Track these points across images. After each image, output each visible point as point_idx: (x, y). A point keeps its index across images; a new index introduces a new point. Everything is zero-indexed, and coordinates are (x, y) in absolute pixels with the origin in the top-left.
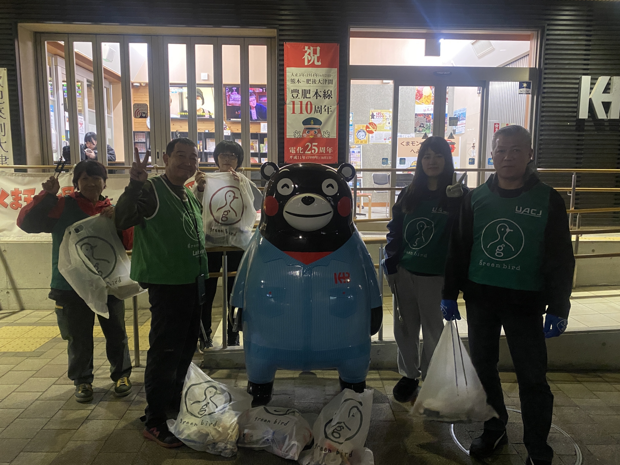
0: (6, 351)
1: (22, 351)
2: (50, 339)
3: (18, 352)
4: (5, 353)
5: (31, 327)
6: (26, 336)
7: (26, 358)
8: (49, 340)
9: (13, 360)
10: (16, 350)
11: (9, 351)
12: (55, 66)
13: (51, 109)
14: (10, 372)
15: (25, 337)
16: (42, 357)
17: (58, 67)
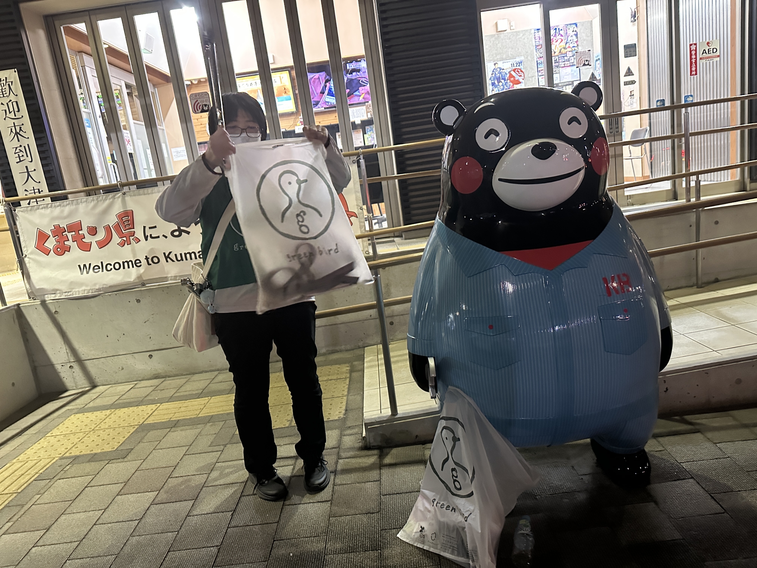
0: (78, 453)
1: (99, 451)
2: (136, 427)
3: (96, 454)
4: (76, 458)
5: (108, 412)
6: (103, 426)
7: (107, 462)
8: (135, 429)
9: (89, 467)
10: (92, 450)
11: (82, 453)
12: (82, 67)
13: (86, 124)
14: (86, 489)
15: (102, 428)
16: (129, 458)
17: (86, 67)
